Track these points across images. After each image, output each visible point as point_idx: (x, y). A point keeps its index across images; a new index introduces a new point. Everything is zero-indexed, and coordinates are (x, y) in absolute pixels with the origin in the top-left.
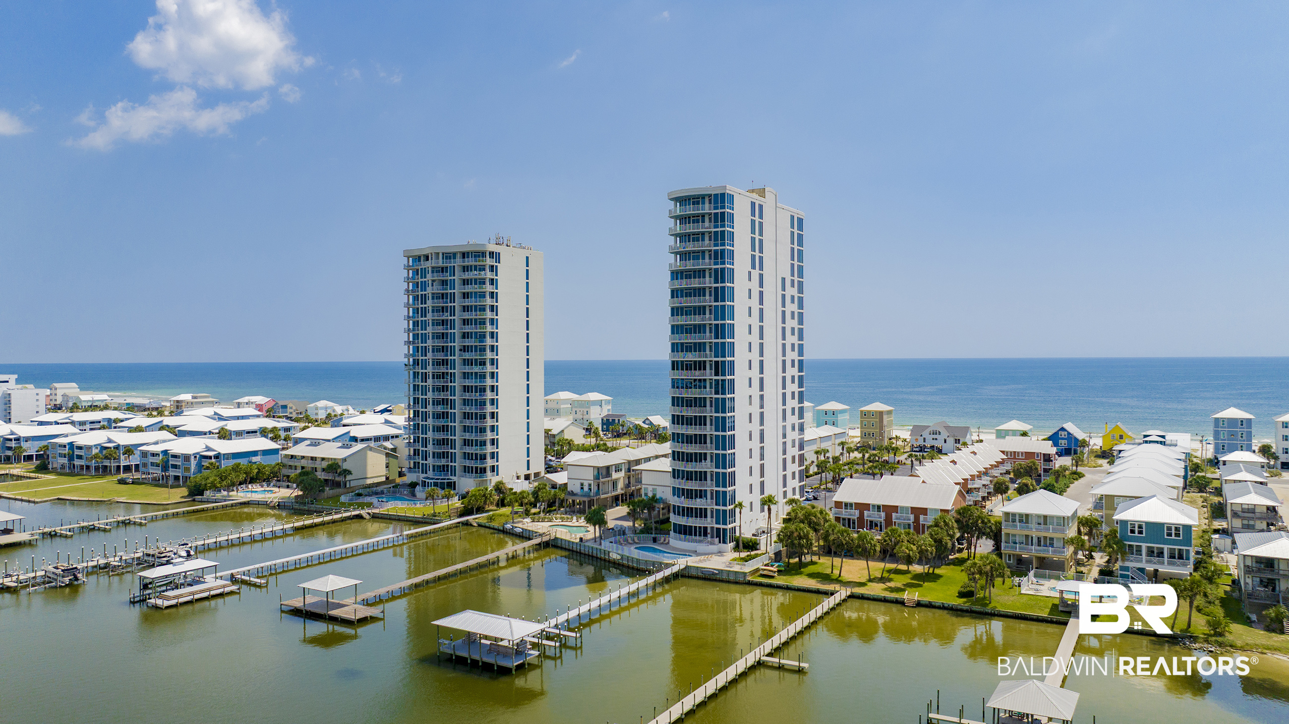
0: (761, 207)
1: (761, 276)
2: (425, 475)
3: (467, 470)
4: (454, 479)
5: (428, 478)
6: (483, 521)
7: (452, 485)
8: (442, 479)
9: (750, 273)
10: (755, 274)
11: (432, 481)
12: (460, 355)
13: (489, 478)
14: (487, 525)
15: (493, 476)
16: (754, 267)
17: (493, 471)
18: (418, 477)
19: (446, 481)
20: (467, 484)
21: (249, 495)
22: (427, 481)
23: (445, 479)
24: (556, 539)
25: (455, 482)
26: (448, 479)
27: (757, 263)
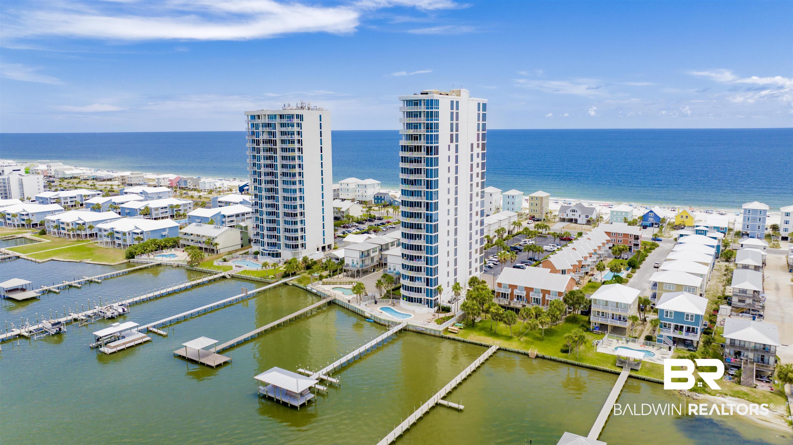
0: (457, 102)
1: (457, 146)
2: (263, 248)
3: (287, 246)
4: (280, 251)
5: (264, 250)
6: (296, 283)
7: (278, 255)
8: (273, 251)
9: (449, 146)
10: (453, 146)
11: (266, 252)
12: (281, 178)
13: (300, 251)
14: (297, 285)
15: (303, 249)
16: (452, 141)
17: (303, 247)
18: (259, 248)
19: (275, 252)
20: (287, 254)
21: (160, 258)
22: (264, 252)
23: (274, 251)
24: (335, 299)
25: (280, 253)
26: (276, 251)
27: (454, 138)
